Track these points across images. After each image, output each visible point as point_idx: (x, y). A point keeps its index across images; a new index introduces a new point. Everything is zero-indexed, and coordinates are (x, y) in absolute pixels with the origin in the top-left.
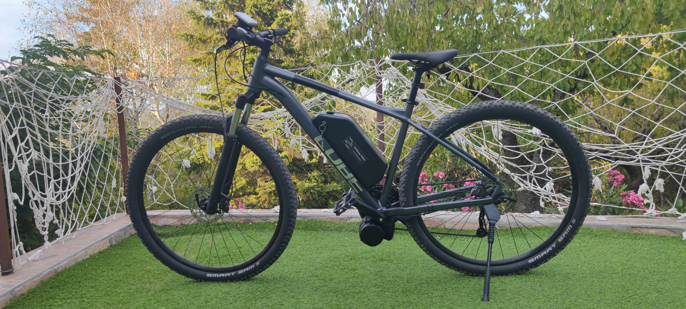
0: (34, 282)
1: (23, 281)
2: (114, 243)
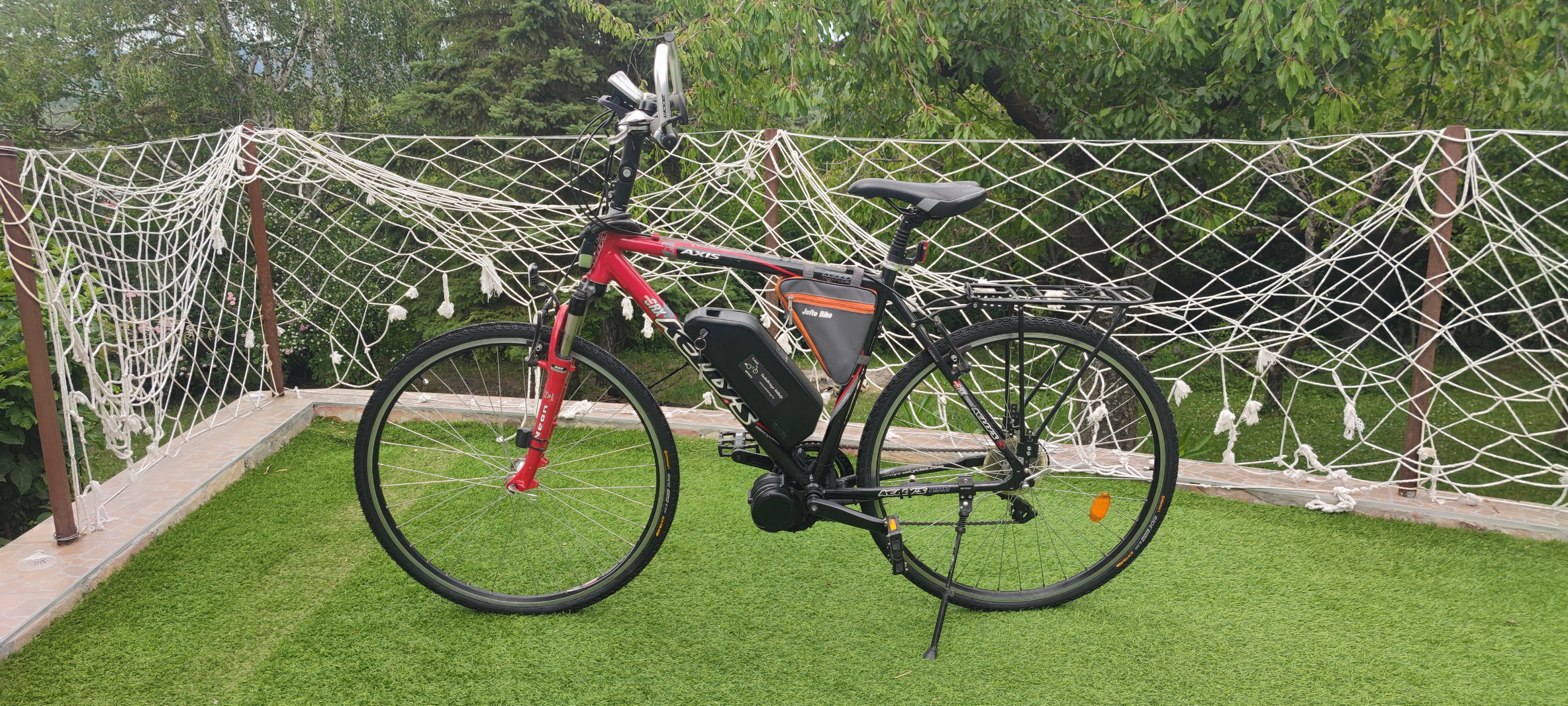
0: (120, 560)
1: (101, 560)
2: (253, 466)
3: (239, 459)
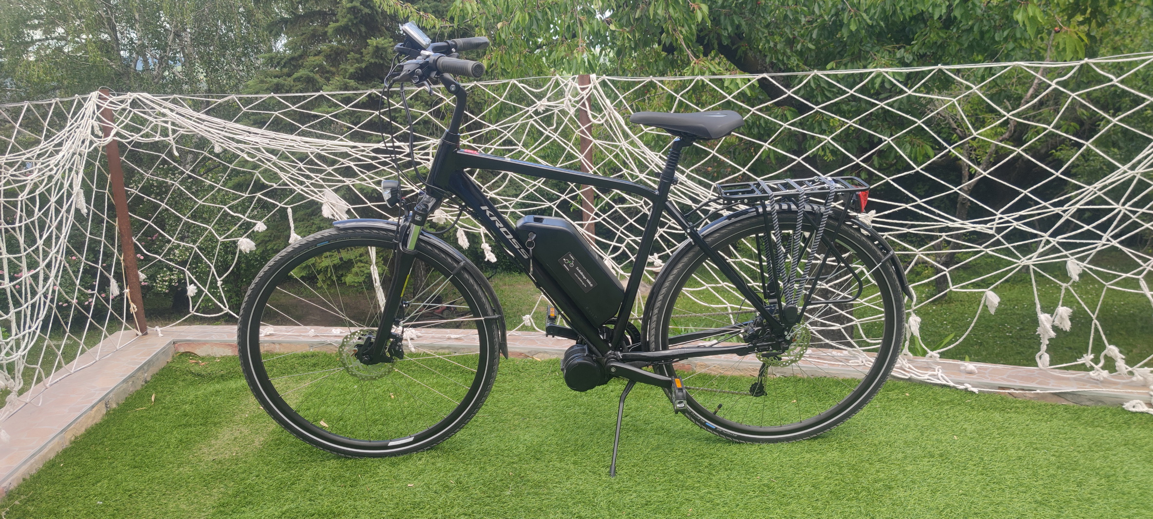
2: (114, 406)
3: (100, 401)
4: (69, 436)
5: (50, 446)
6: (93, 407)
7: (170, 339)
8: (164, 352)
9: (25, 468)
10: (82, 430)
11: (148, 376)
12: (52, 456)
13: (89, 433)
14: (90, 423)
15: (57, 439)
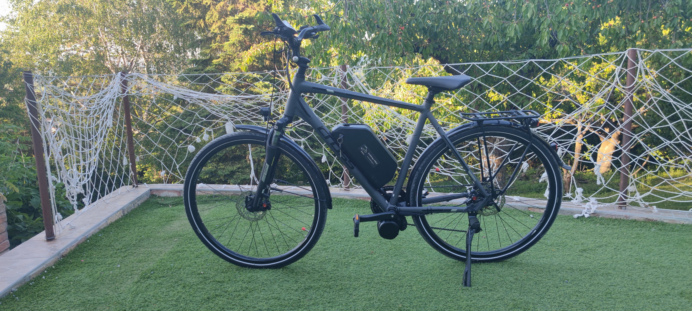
0: (73, 246)
1: (65, 246)
2: (126, 213)
3: (121, 210)
4: (109, 222)
5: (102, 224)
6: (118, 211)
7: (149, 189)
8: (146, 194)
9: (92, 231)
10: (114, 220)
11: (139, 203)
12: (102, 228)
13: (117, 221)
14: (117, 218)
15: (104, 222)
